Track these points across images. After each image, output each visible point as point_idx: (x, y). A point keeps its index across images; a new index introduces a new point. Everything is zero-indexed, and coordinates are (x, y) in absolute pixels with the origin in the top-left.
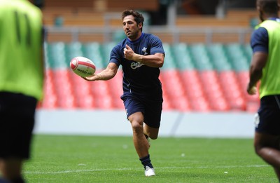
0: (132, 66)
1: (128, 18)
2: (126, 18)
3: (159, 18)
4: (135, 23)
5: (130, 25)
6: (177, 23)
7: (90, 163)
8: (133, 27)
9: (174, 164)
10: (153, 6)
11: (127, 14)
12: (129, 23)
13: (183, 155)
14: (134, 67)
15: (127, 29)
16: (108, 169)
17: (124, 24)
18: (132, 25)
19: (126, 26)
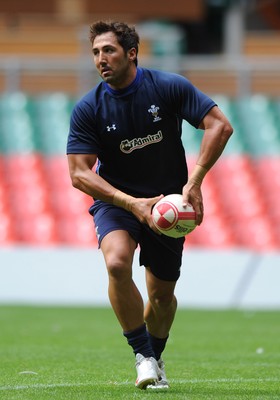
0: (122, 146)
1: (104, 40)
2: (98, 38)
3: (203, 37)
4: (120, 49)
5: (107, 55)
6: (246, 50)
7: (48, 369)
8: (116, 60)
9: (238, 372)
10: (193, 10)
11: (100, 29)
12: (107, 49)
13: (260, 351)
14: (127, 148)
15: (104, 64)
16: (88, 383)
17: (96, 52)
18: (114, 55)
19: (99, 58)
